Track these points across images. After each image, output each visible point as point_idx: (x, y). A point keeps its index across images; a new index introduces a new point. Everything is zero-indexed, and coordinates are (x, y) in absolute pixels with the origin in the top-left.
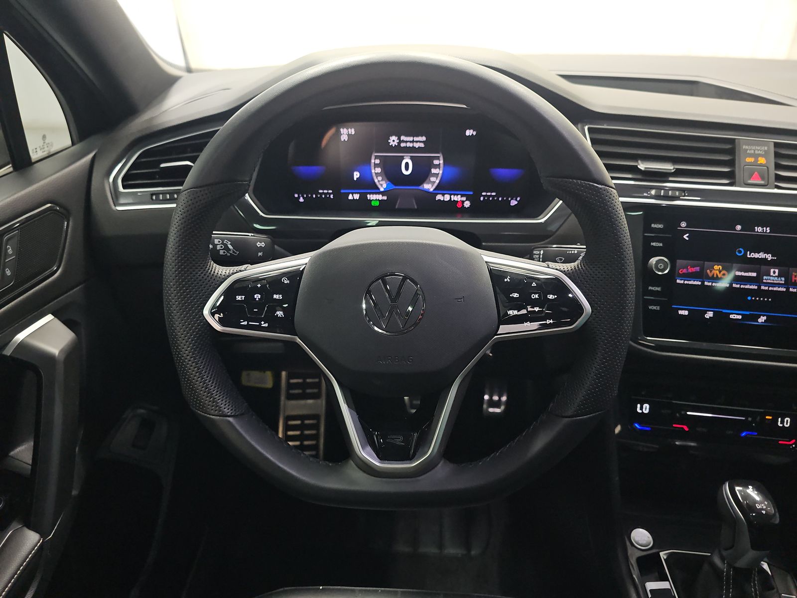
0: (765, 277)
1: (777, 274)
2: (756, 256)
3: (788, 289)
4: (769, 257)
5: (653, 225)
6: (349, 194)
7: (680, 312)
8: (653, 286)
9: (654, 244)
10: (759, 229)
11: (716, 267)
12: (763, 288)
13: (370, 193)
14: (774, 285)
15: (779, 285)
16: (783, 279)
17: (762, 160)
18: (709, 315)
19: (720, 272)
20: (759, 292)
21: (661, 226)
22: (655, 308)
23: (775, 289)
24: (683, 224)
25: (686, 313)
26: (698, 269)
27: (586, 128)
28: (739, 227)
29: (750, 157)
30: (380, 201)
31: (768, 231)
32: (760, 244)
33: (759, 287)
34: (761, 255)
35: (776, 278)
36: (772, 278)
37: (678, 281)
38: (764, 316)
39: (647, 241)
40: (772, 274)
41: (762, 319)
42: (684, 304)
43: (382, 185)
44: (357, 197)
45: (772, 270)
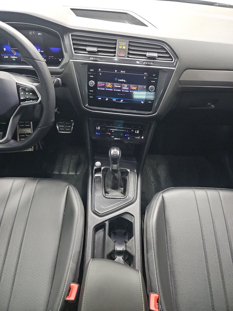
0: (123, 87)
1: (126, 86)
2: (121, 80)
3: (129, 91)
4: (124, 81)
5: (90, 70)
6: (4, 56)
7: (99, 98)
8: (91, 90)
9: (91, 76)
10: (122, 72)
11: (109, 84)
12: (122, 91)
13: (11, 56)
14: (125, 90)
15: (127, 90)
16: (128, 88)
17: (124, 48)
18: (107, 99)
19: (110, 86)
20: (121, 92)
21: (93, 70)
22: (91, 97)
23: (126, 91)
24: (100, 70)
25: (100, 99)
26: (104, 85)
27: (70, 35)
28: (116, 71)
29: (120, 46)
30: (15, 58)
31: (125, 72)
32: (122, 76)
33: (121, 90)
34: (122, 80)
35: (126, 88)
36: (125, 88)
37: (98, 89)
38: (122, 100)
39: (89, 75)
40: (125, 86)
41: (122, 101)
42: (100, 96)
43: (14, 53)
44: (7, 57)
45: (125, 85)
